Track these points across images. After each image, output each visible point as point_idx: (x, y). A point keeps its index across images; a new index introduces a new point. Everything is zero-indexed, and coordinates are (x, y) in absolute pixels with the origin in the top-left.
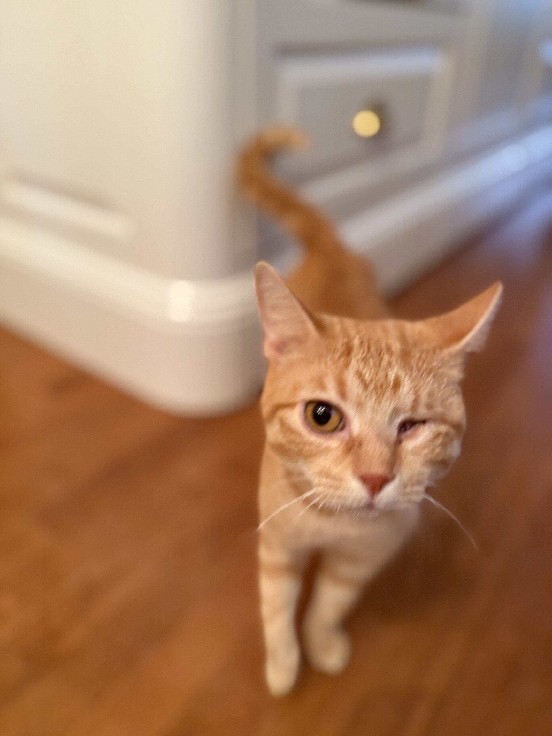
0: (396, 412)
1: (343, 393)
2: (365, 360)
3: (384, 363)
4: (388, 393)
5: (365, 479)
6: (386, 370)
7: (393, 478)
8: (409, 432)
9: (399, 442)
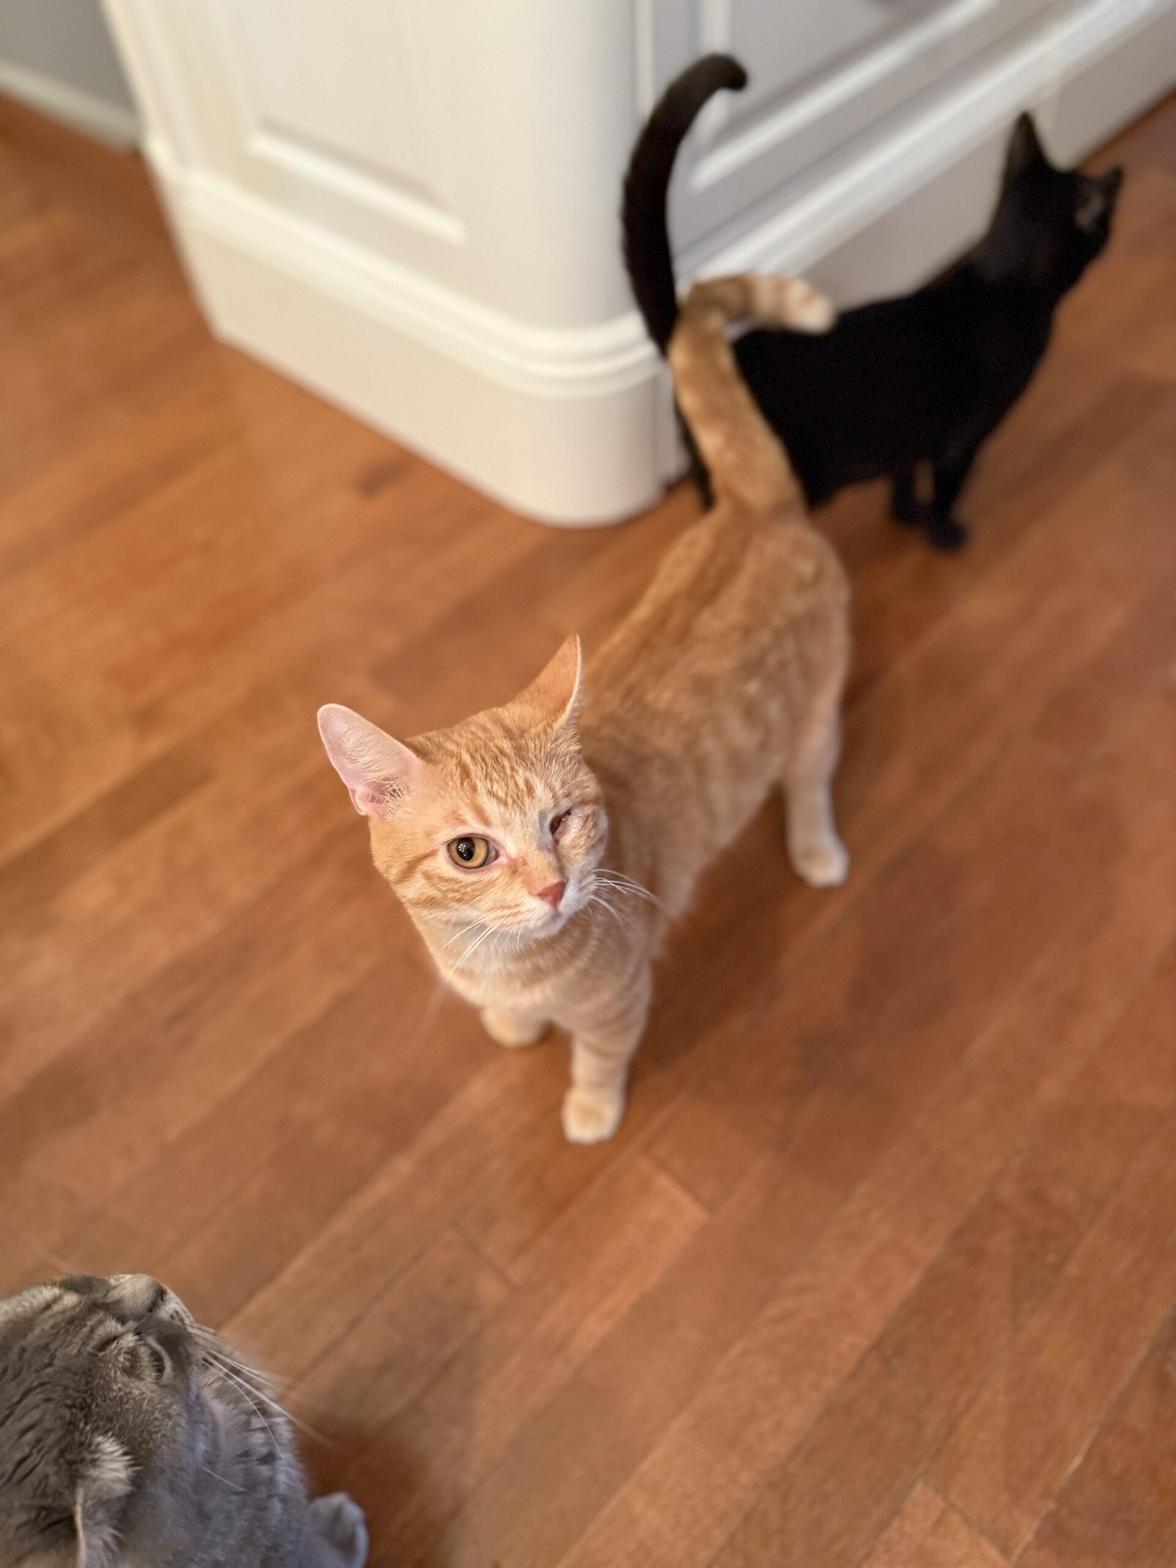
0: (542, 815)
1: (486, 821)
2: (487, 776)
3: (508, 771)
4: (527, 800)
5: (542, 895)
6: (513, 777)
7: (568, 880)
8: (560, 829)
9: (556, 842)
